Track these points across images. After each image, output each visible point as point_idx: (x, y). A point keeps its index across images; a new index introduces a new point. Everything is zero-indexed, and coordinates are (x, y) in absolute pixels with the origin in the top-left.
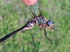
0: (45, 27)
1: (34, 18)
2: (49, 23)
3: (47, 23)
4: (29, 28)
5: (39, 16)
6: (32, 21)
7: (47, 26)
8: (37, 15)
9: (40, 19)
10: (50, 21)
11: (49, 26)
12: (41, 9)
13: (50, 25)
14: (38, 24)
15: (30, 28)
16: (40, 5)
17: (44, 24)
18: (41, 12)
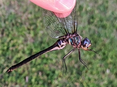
0: (79, 47)
1: (66, 36)
2: (85, 42)
3: (82, 43)
4: (59, 47)
5: (73, 34)
6: (64, 39)
7: (82, 46)
8: (70, 32)
9: (74, 37)
10: (87, 40)
11: (84, 46)
12: (76, 24)
13: (87, 45)
14: (71, 44)
15: (61, 48)
16: (75, 19)
17: (79, 43)
18: (76, 28)
